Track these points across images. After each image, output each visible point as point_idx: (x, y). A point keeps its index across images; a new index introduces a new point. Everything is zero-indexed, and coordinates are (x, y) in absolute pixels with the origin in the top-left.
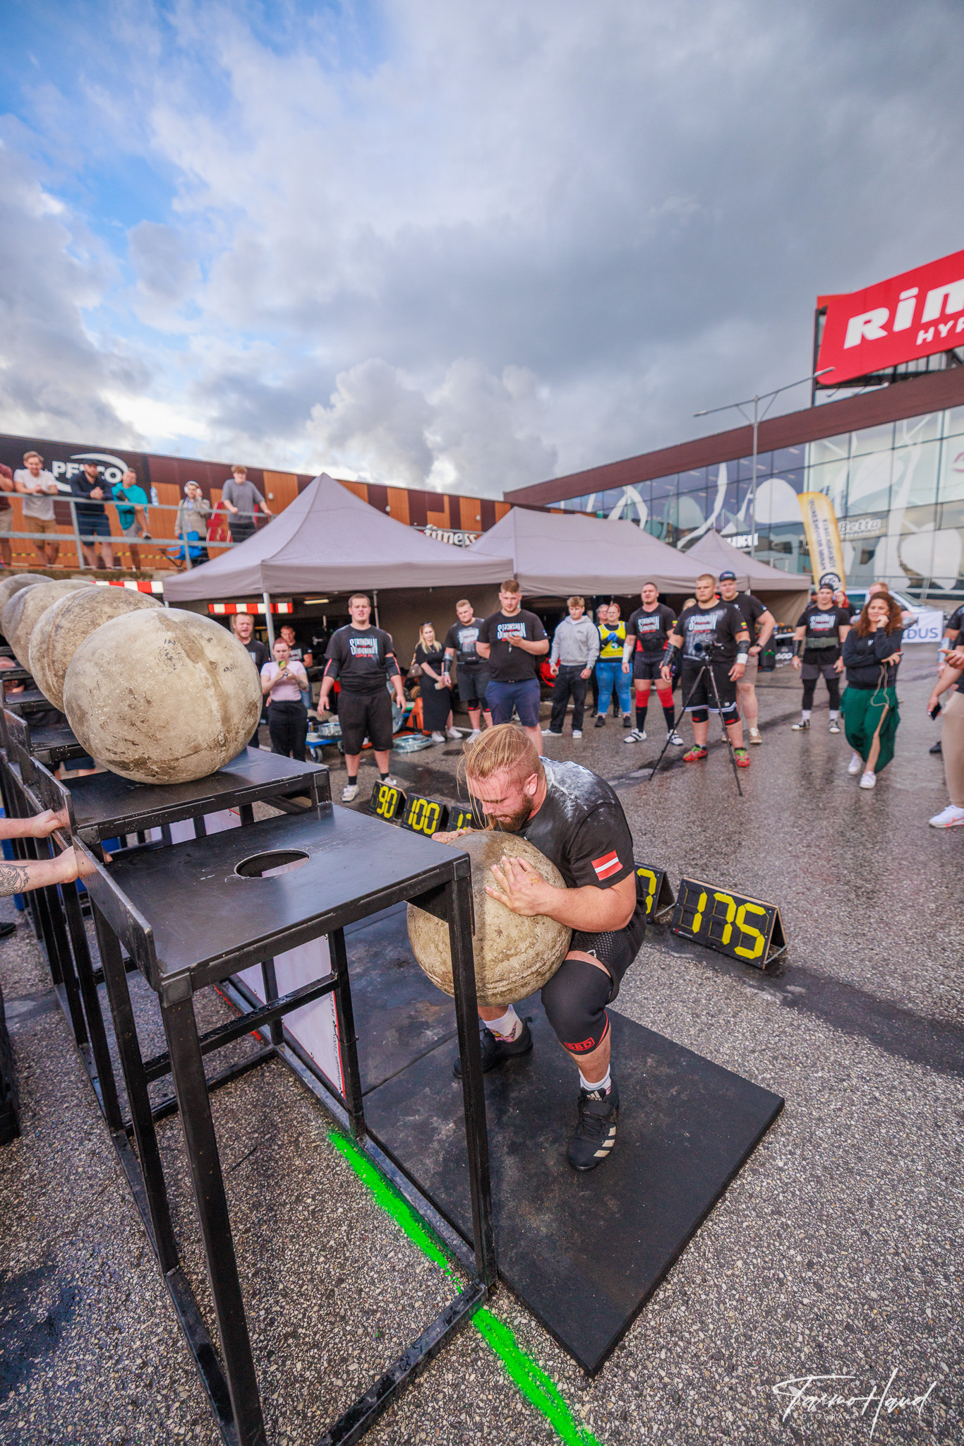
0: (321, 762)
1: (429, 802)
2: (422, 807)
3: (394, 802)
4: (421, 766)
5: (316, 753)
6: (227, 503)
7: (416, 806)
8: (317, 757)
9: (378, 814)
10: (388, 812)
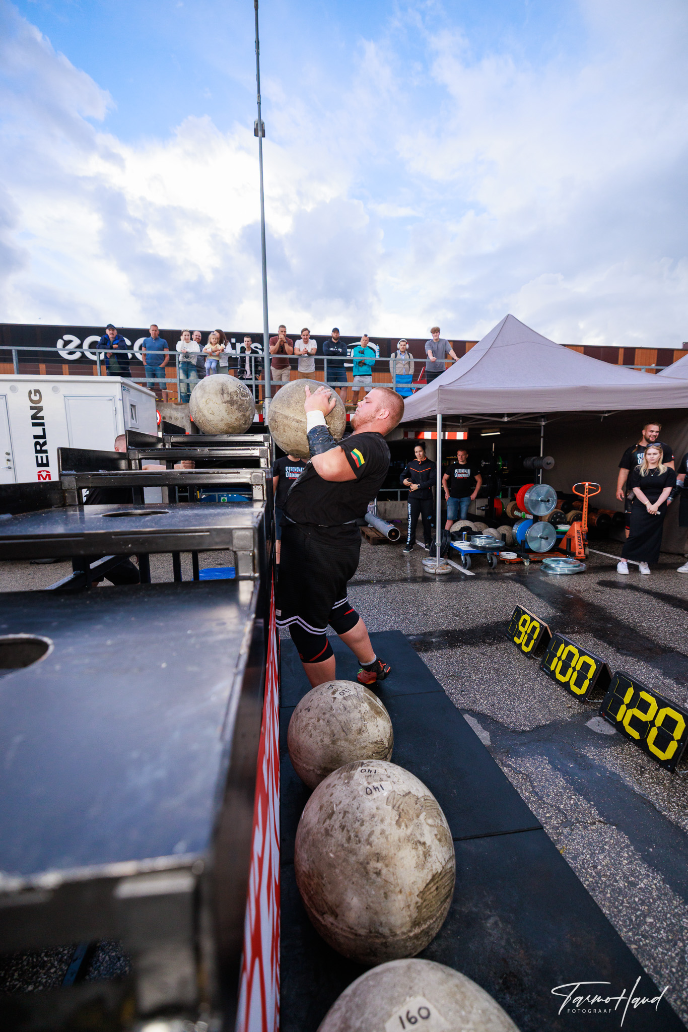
0: (468, 569)
1: (582, 653)
2: (571, 655)
3: (535, 636)
4: (571, 593)
5: (466, 560)
6: (429, 352)
7: (563, 651)
8: (466, 563)
9: (515, 643)
10: (527, 645)
